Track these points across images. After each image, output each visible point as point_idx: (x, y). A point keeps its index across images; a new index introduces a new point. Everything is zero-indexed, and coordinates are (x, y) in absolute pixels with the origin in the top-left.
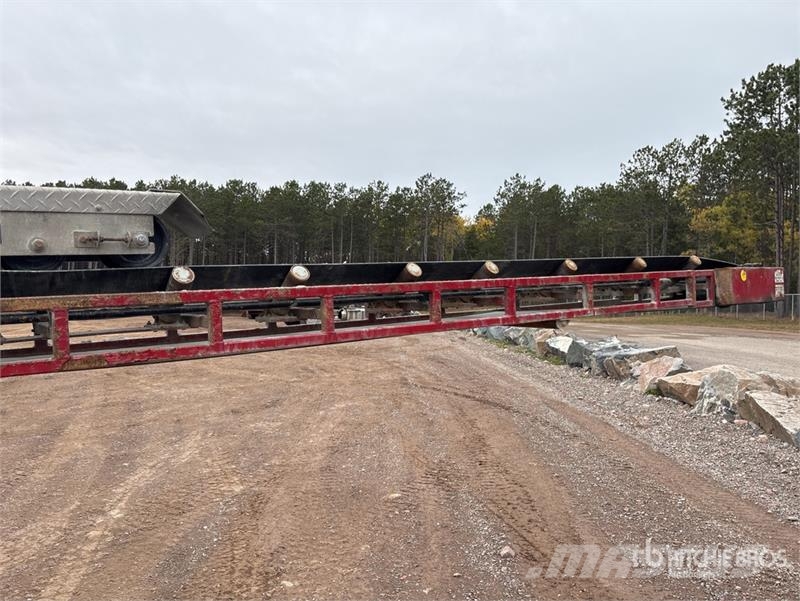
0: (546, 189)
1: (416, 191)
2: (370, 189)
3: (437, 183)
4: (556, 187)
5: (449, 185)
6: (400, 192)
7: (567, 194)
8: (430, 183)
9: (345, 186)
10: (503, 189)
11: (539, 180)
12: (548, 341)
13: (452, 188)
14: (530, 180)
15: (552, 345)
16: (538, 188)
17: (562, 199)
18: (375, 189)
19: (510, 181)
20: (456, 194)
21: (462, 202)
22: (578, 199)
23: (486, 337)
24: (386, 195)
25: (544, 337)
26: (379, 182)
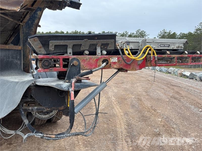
0: (172, 33)
1: (136, 34)
2: (124, 33)
3: (142, 32)
4: (175, 33)
5: (145, 32)
6: (131, 34)
7: (178, 35)
8: (140, 32)
9: (117, 33)
10: (160, 33)
11: (170, 31)
12: (182, 73)
13: (145, 33)
14: (168, 31)
15: (184, 74)
16: (170, 33)
17: (176, 36)
18: (125, 33)
19: (162, 31)
20: (146, 35)
21: (148, 37)
22: (181, 36)
23: (161, 72)
24: (128, 35)
25: (181, 72)
26: (126, 31)
